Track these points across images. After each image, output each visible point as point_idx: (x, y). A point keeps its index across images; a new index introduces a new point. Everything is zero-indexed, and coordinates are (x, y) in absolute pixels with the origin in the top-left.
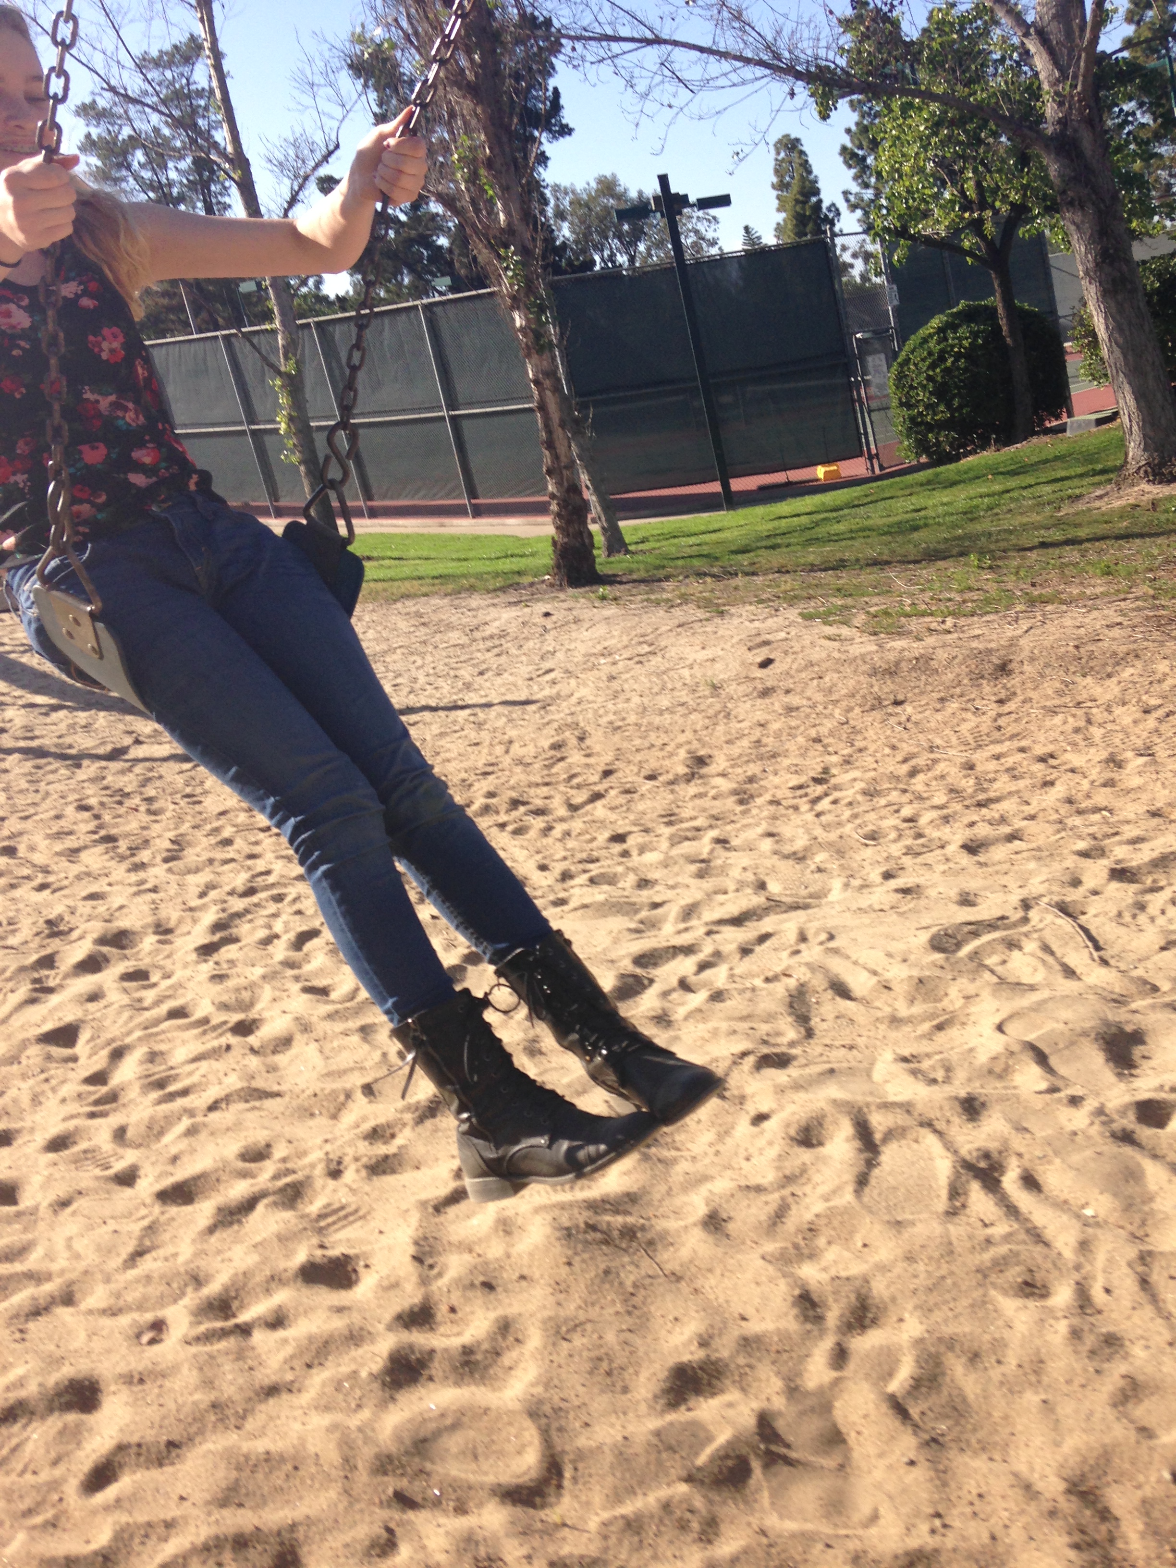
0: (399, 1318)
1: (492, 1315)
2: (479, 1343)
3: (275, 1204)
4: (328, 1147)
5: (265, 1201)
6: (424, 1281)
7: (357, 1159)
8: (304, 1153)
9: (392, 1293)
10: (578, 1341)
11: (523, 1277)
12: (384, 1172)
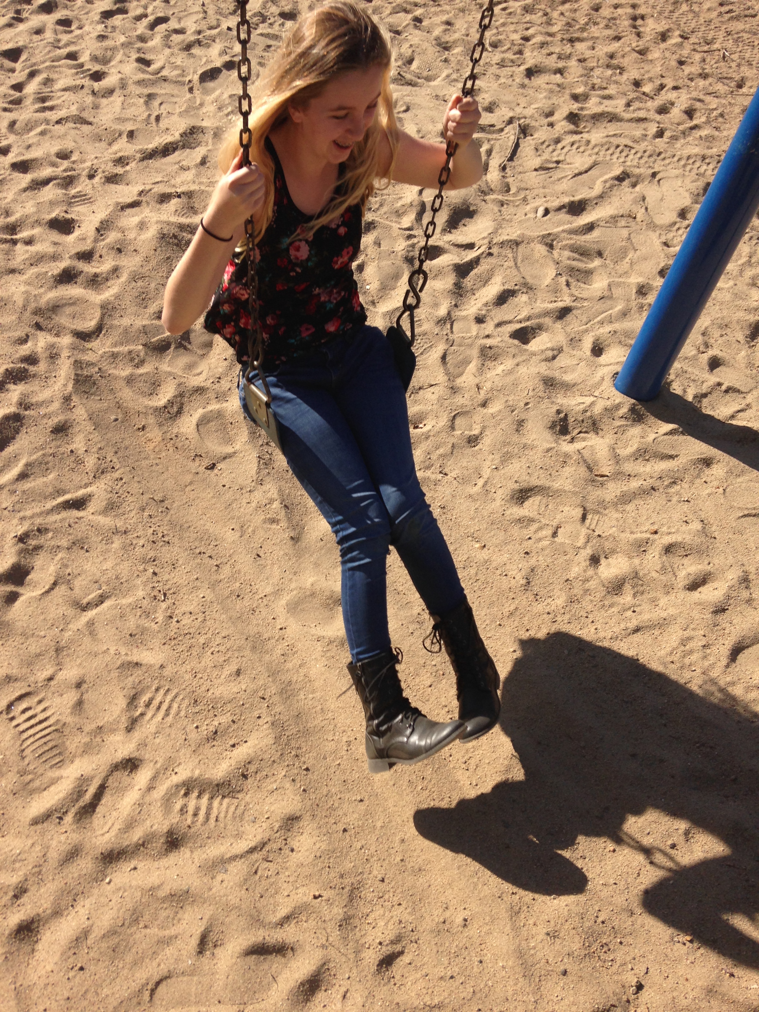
0: (78, 253)
1: (113, 263)
2: (102, 274)
3: (58, 184)
4: (95, 161)
5: (55, 182)
6: (96, 241)
7: (104, 172)
8: (84, 161)
9: (81, 242)
10: (140, 283)
11: (135, 250)
12: (113, 182)
